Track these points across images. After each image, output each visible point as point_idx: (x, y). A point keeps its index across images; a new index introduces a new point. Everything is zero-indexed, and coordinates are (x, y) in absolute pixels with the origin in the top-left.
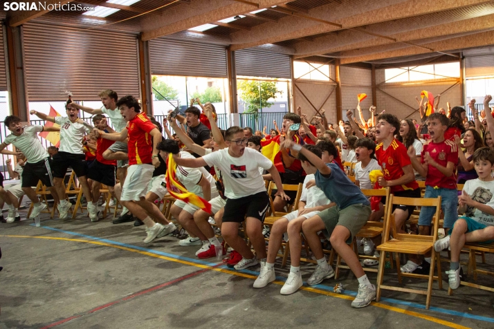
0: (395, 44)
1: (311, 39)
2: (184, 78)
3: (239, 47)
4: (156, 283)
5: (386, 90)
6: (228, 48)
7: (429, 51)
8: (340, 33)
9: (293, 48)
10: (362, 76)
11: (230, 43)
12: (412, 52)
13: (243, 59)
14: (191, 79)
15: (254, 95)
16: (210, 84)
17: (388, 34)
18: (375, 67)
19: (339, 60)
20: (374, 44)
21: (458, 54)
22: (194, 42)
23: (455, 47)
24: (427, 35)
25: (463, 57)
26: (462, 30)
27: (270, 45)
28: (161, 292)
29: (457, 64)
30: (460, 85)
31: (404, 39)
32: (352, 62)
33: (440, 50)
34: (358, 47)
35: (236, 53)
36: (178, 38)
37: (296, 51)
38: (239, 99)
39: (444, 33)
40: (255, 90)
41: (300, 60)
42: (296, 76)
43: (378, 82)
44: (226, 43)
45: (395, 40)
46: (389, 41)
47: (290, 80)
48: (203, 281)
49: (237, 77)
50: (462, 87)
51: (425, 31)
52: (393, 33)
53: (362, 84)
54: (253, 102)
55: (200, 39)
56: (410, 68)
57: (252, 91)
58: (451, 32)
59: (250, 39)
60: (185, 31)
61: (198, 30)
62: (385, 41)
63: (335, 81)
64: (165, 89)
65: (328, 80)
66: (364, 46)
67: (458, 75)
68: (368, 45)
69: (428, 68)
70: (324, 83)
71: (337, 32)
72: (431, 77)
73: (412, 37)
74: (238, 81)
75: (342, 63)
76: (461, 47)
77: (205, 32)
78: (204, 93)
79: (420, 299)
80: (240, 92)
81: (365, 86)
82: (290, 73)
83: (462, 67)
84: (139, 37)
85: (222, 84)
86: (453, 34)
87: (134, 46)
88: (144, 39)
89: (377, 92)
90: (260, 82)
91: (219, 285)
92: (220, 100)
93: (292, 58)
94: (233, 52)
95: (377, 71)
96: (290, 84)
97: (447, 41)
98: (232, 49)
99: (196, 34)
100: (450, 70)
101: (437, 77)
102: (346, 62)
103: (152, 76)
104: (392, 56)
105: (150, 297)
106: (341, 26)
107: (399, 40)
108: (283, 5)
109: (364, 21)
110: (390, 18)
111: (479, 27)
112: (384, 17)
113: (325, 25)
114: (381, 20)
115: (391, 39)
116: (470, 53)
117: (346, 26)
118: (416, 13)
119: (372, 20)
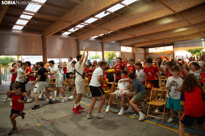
0: (152, 41)
1: (126, 40)
3: (105, 42)
5: (149, 55)
6: (102, 43)
7: (163, 43)
8: (135, 38)
9: (121, 43)
10: (142, 51)
11: (102, 41)
12: (157, 43)
13: (106, 46)
15: (109, 56)
16: (96, 53)
18: (146, 48)
19: (135, 46)
20: (146, 41)
21: (172, 43)
22: (92, 41)
23: (171, 41)
24: (162, 38)
25: (174, 44)
26: (174, 36)
29: (172, 47)
30: (173, 53)
31: (155, 39)
32: (139, 46)
33: (166, 42)
35: (104, 44)
36: (88, 40)
37: (122, 43)
38: (105, 58)
39: (168, 37)
40: (109, 55)
41: (123, 46)
42: (122, 51)
43: (147, 52)
45: (152, 39)
46: (150, 40)
47: (120, 52)
49: (104, 51)
50: (174, 54)
51: (162, 36)
52: (151, 38)
53: (142, 53)
54: (109, 58)
55: (94, 40)
56: (157, 48)
57: (108, 55)
58: (170, 37)
59: (108, 40)
60: (90, 38)
61: (93, 38)
62: (149, 40)
63: (133, 52)
65: (131, 52)
66: (142, 41)
67: (172, 50)
68: (144, 41)
69: (163, 48)
70: (130, 53)
71: (134, 38)
72: (163, 51)
73: (157, 38)
74: (104, 52)
75: (136, 47)
76: (173, 41)
77: (95, 38)
78: (95, 56)
79: (161, 120)
80: (105, 56)
81: (143, 54)
82: (120, 50)
83: (173, 47)
84: (77, 40)
85: (100, 53)
87: (76, 42)
88: (78, 41)
89: (146, 55)
90: (111, 52)
92: (99, 58)
93: (121, 45)
94: (103, 44)
96: (120, 53)
97: (169, 40)
98: (103, 43)
99: (92, 39)
100: (170, 48)
101: (165, 51)
102: (137, 46)
103: (80, 51)
104: (151, 44)
106: (135, 36)
107: (153, 40)
108: (118, 30)
109: (142, 34)
110: (151, 33)
111: (179, 35)
112: (149, 32)
113: (130, 35)
114: (148, 34)
115: (151, 39)
116: (176, 43)
117: (137, 36)
118: (159, 31)
119: (145, 34)
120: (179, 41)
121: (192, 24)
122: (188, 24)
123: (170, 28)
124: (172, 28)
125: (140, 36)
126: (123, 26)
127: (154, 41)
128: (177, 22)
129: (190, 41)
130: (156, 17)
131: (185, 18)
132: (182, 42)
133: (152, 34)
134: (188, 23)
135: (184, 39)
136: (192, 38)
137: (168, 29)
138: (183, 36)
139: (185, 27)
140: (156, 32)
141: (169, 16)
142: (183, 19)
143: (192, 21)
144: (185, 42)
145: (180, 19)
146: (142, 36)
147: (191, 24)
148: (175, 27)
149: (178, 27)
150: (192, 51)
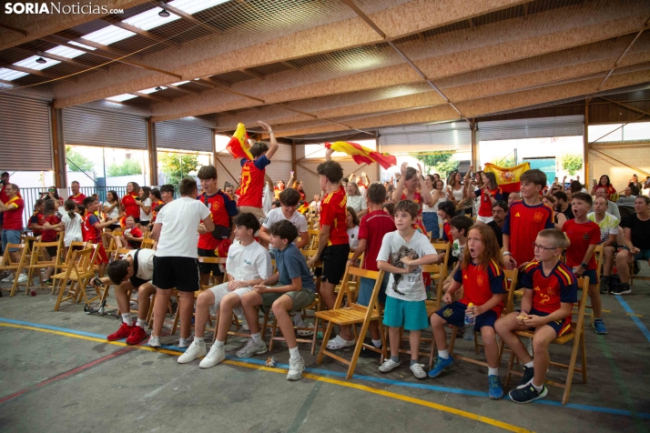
0: (315, 121)
1: (233, 113)
2: (101, 148)
3: (159, 119)
4: (74, 366)
5: (306, 165)
6: (148, 119)
7: (347, 128)
8: (262, 108)
9: (215, 122)
10: (283, 152)
11: (150, 115)
12: (331, 129)
13: (164, 131)
14: (108, 150)
15: (174, 167)
16: (128, 156)
17: (309, 111)
18: (295, 143)
19: (261, 135)
20: (296, 120)
21: (374, 132)
23: (372, 125)
24: (346, 113)
25: (379, 136)
26: (379, 109)
27: (191, 118)
28: (80, 375)
29: (374, 142)
31: (324, 116)
33: (358, 128)
34: (280, 122)
35: (157, 125)
36: (96, 107)
37: (218, 125)
38: (159, 172)
39: (362, 112)
40: (176, 162)
41: (222, 133)
42: (218, 150)
43: (298, 157)
44: (147, 114)
45: (316, 117)
46: (309, 118)
47: (212, 154)
48: (127, 360)
49: (158, 149)
51: (344, 109)
52: (314, 110)
53: (283, 159)
54: (173, 175)
55: (117, 109)
57: (173, 164)
58: (369, 111)
59: (173, 111)
60: (103, 100)
61: (116, 100)
62: (305, 118)
64: (79, 160)
66: (285, 121)
68: (289, 121)
71: (259, 107)
73: (332, 115)
74: (158, 153)
75: (264, 137)
76: (378, 125)
77: (124, 102)
78: (122, 165)
80: (160, 164)
81: (286, 162)
82: (212, 147)
83: (378, 144)
84: (51, 104)
85: (141, 157)
86: (370, 114)
87: (46, 113)
88: (57, 106)
89: (298, 167)
90: (181, 154)
91: (144, 364)
92: (140, 173)
93: (214, 131)
94: (154, 124)
95: (297, 146)
96: (212, 158)
97: (364, 120)
98: (153, 120)
99: (114, 104)
103: (67, 146)
104: (312, 132)
105: (67, 381)
106: (263, 101)
107: (319, 117)
108: (206, 78)
109: (286, 98)
110: (312, 95)
111: (395, 107)
112: (305, 94)
113: (248, 99)
114: (303, 97)
115: (312, 116)
116: (385, 131)
117: (268, 101)
118: (337, 91)
119: (294, 97)
120: (393, 126)
121: (430, 77)
122: (418, 78)
123: (369, 83)
124: (374, 86)
125: (277, 104)
126: (226, 66)
127: (320, 121)
128: (390, 67)
129: (424, 129)
130: (329, 46)
131: (412, 59)
132: (400, 130)
133: (315, 98)
134: (419, 75)
135: (406, 122)
136: (427, 119)
137: (362, 88)
138: (406, 113)
139: (412, 85)
140: (328, 93)
141: (367, 48)
142: (405, 61)
143: (430, 69)
144: (408, 129)
145: (399, 59)
146: (286, 103)
147: (426, 78)
148: (383, 84)
149: (393, 83)
150: (427, 156)
